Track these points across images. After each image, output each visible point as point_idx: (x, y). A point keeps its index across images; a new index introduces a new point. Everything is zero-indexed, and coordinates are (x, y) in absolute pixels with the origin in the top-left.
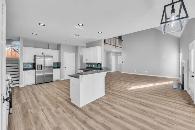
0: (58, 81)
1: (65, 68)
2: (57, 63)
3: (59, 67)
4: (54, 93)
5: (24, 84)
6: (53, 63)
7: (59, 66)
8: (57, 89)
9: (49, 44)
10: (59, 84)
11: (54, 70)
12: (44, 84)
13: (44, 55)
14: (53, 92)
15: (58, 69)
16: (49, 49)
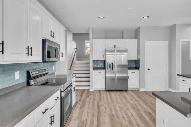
0: (135, 91)
1: (149, 69)
2: (135, 60)
3: (137, 68)
4: (125, 117)
5: (94, 88)
6: (128, 61)
7: (137, 66)
8: (132, 110)
9: (123, 32)
10: (137, 98)
11: (130, 72)
12: (115, 92)
13: (116, 48)
14: (124, 114)
15: (136, 72)
16: (123, 39)
